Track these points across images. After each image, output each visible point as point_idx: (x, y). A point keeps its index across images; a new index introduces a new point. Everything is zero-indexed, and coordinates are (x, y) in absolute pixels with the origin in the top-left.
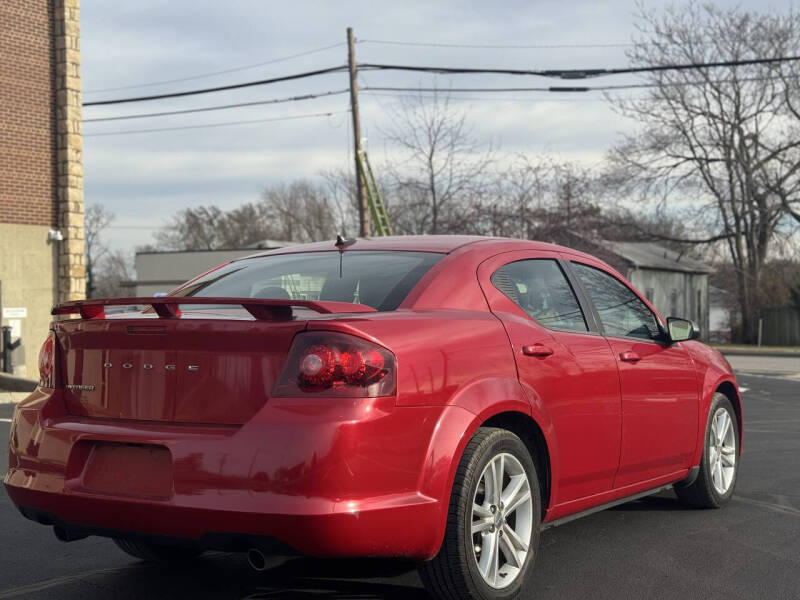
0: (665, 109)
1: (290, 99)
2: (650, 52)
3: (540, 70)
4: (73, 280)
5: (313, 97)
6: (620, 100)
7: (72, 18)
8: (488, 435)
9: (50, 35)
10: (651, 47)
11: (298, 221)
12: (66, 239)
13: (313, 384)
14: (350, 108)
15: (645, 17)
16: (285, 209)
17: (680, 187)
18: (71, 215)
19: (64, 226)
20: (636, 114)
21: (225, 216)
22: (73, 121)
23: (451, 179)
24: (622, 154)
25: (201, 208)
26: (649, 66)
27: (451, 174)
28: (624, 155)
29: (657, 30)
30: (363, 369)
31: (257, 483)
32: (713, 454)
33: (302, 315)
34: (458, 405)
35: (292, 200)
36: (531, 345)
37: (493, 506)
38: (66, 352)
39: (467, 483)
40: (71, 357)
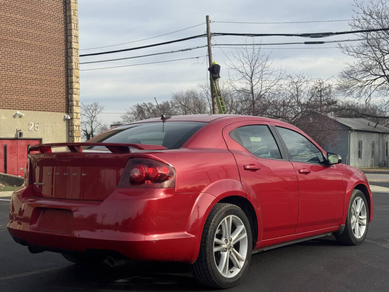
0: (369, 51)
1: (179, 51)
2: (361, 23)
3: (300, 34)
4: (75, 138)
5: (190, 49)
6: (347, 47)
7: (74, 15)
8: (223, 206)
9: (64, 23)
10: (362, 21)
12: (72, 119)
13: (135, 182)
14: (208, 54)
15: (358, 6)
16: (183, 104)
18: (74, 107)
19: (71, 113)
20: (355, 54)
21: (155, 107)
22: (75, 63)
23: (261, 88)
24: (348, 74)
25: (144, 104)
26: (361, 30)
27: (262, 85)
28: (349, 74)
29: (364, 12)
30: (159, 175)
31: (116, 227)
32: (354, 219)
33: (133, 151)
34: (207, 192)
35: (187, 99)
36: (247, 165)
37: (226, 240)
38: (35, 167)
39: (211, 228)
40: (37, 170)
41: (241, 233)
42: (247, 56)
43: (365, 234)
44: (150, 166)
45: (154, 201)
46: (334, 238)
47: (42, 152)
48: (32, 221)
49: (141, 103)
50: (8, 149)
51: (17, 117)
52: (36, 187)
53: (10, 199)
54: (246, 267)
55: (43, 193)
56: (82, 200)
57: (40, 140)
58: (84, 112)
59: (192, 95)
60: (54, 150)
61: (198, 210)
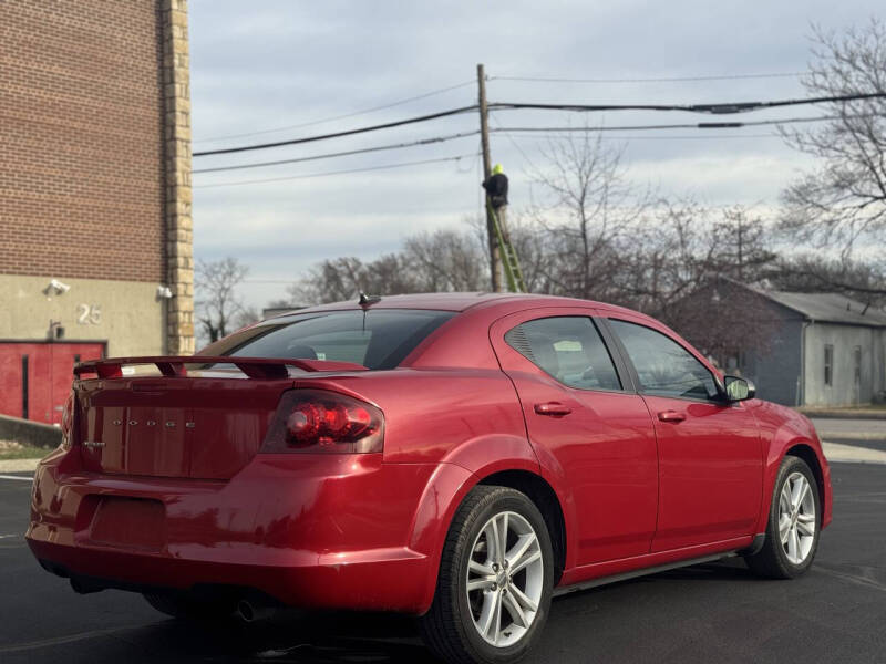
0: (849, 142)
1: (417, 143)
2: (829, 80)
3: (687, 105)
4: (182, 339)
5: (441, 140)
6: (797, 135)
7: (181, 65)
8: (488, 493)
9: (159, 83)
10: (831, 74)
11: (443, 273)
12: (174, 296)
14: (481, 151)
15: (823, 42)
16: (429, 260)
17: (867, 231)
18: (180, 271)
19: (173, 283)
20: (816, 148)
21: (366, 269)
22: (183, 172)
23: (605, 226)
24: (799, 194)
25: (341, 259)
26: (830, 96)
27: (605, 219)
28: (802, 194)
29: (837, 55)
30: (349, 426)
31: (257, 537)
32: (786, 521)
33: (295, 373)
34: (452, 462)
35: (436, 250)
36: (544, 404)
37: (496, 565)
38: (87, 409)
39: (462, 540)
40: (92, 415)
41: (529, 551)
42: (571, 153)
43: (812, 555)
44: (330, 406)
45: (338, 480)
46: (742, 564)
47: (102, 376)
48: (79, 523)
49: (333, 259)
50: (31, 366)
51: (53, 292)
52: (87, 451)
53: (33, 476)
54: (540, 623)
55: (102, 464)
56: (187, 479)
57: (104, 345)
58: (204, 280)
59: (447, 241)
60: (128, 371)
61: (436, 501)
